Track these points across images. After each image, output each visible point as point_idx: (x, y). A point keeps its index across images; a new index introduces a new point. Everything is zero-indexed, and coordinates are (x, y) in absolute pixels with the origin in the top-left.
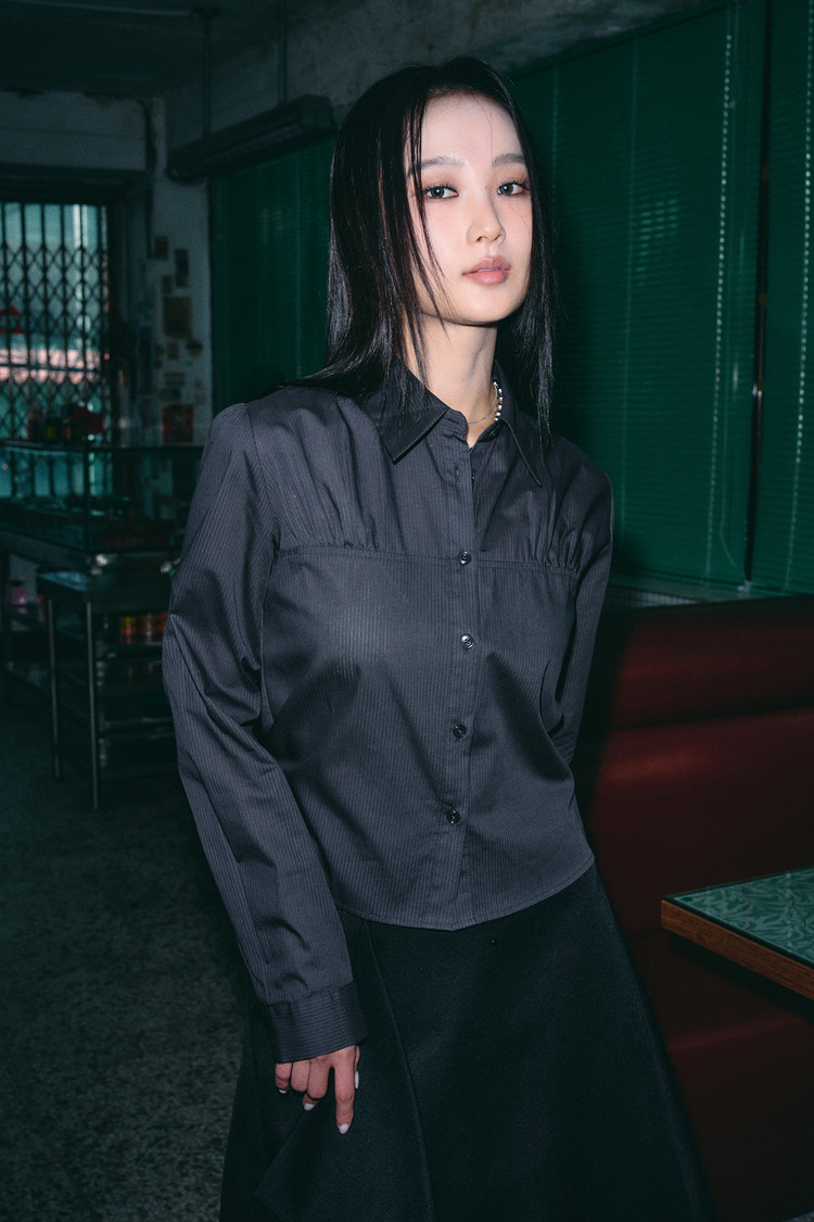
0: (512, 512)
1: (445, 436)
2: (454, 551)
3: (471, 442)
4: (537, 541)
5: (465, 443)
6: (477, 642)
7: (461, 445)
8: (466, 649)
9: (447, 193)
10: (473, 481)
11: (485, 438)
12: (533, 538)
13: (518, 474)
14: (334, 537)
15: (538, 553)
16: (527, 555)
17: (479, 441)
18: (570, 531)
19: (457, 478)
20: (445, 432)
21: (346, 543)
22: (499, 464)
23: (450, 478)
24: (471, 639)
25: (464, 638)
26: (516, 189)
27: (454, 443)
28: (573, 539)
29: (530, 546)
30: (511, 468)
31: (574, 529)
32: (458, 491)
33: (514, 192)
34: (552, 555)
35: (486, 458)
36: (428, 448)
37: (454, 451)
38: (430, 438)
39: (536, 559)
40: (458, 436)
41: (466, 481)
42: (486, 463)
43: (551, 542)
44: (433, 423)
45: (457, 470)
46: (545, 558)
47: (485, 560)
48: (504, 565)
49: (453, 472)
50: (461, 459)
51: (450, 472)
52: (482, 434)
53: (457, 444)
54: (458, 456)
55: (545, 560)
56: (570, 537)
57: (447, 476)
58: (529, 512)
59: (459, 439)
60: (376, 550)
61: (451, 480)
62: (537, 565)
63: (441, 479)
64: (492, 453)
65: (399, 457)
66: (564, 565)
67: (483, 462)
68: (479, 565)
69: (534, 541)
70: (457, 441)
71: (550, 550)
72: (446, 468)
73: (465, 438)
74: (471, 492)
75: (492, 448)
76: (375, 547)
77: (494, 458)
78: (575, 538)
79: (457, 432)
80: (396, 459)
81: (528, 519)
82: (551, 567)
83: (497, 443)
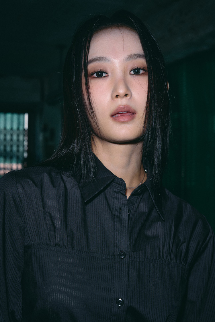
0: (150, 233)
1: (115, 192)
3: (128, 195)
5: (125, 196)
6: (125, 303)
7: (123, 196)
9: (104, 75)
10: (129, 216)
11: (135, 193)
13: (154, 214)
14: (50, 241)
15: (164, 255)
16: (158, 255)
17: (132, 195)
18: (183, 243)
19: (120, 214)
20: (115, 190)
21: (56, 244)
22: (144, 208)
23: (117, 213)
26: (141, 72)
27: (120, 196)
28: (184, 247)
29: (160, 251)
30: (150, 211)
31: (184, 242)
32: (120, 220)
34: (173, 256)
35: (137, 205)
36: (106, 197)
37: (119, 200)
38: (106, 191)
39: (163, 258)
40: (122, 192)
41: (125, 215)
42: (136, 207)
43: (172, 249)
44: (107, 184)
45: (121, 209)
46: (168, 257)
47: (134, 256)
48: (144, 260)
49: (118, 210)
50: (123, 204)
51: (116, 210)
52: (133, 191)
53: (121, 196)
54: (122, 203)
55: (168, 258)
56: (182, 246)
57: (115, 212)
58: (159, 233)
59: (122, 194)
60: (72, 249)
61: (117, 214)
62: (163, 261)
63: (112, 213)
64: (140, 202)
65: (88, 201)
66: (179, 261)
67: (135, 206)
68: (130, 259)
69: (162, 248)
70: (121, 195)
71: (171, 253)
72: (115, 208)
73: (125, 194)
74: (128, 221)
75: (140, 199)
76: (72, 247)
77: (141, 204)
78: (185, 247)
79: (121, 190)
80: (86, 202)
81: (159, 236)
82: (172, 262)
83: (142, 196)
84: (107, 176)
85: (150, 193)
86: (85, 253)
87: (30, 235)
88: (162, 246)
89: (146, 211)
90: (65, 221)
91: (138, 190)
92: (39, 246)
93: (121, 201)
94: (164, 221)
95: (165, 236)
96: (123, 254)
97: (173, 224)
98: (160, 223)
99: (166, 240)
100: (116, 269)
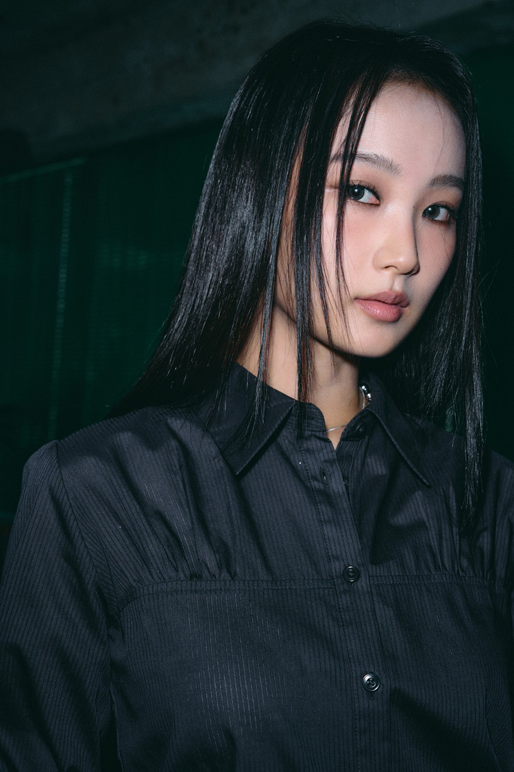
0: (401, 519)
2: (337, 567)
3: (335, 441)
4: (440, 545)
5: (328, 441)
6: (384, 681)
7: (323, 443)
8: (371, 694)
11: (350, 434)
12: (435, 544)
15: (446, 562)
16: (431, 566)
17: (343, 439)
19: (325, 484)
22: (377, 467)
24: (375, 679)
25: (367, 678)
27: (315, 444)
29: (434, 555)
32: (329, 499)
33: (439, 218)
34: (465, 563)
35: (359, 462)
36: (283, 454)
37: (316, 454)
38: (281, 440)
39: (446, 569)
40: (317, 434)
41: (337, 485)
42: (359, 467)
43: (460, 549)
44: (279, 422)
45: (324, 474)
46: (456, 566)
47: (379, 575)
48: (404, 581)
49: (319, 477)
50: (325, 461)
51: (315, 478)
52: (345, 430)
53: (319, 444)
54: (322, 459)
55: (456, 569)
56: (481, 539)
57: (312, 483)
58: (424, 514)
59: (319, 438)
60: (233, 579)
61: (317, 487)
62: (448, 576)
63: (306, 487)
64: (365, 456)
65: (243, 470)
66: (481, 574)
67: (355, 465)
68: (372, 582)
69: (437, 547)
70: (318, 441)
71: (460, 557)
72: (310, 475)
73: (325, 436)
74: (346, 496)
75: (363, 448)
76: (231, 576)
77: (369, 460)
78: (489, 539)
79: (315, 429)
80: (240, 473)
81: (424, 523)
82: (467, 578)
83: (368, 442)
84: (275, 404)
85: (385, 427)
86: (265, 583)
87: (124, 569)
88: (436, 544)
89: (384, 472)
90: (201, 520)
91: (355, 426)
92: (153, 587)
93: (321, 454)
94: (429, 487)
95: (437, 519)
96: (352, 572)
97: (451, 488)
98: (420, 493)
99: (441, 526)
100: (343, 609)
